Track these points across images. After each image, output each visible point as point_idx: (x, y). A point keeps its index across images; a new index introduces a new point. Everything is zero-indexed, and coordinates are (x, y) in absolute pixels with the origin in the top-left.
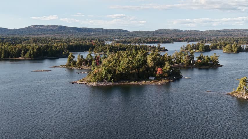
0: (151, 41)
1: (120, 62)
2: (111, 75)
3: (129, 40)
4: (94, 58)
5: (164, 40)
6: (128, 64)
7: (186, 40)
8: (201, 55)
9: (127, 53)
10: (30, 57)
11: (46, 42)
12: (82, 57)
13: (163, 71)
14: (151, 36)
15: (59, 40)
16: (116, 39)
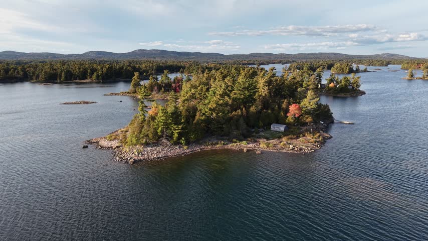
2: (180, 127)
4: (172, 80)
8: (331, 76)
9: (222, 73)
10: (98, 79)
12: (156, 79)
13: (301, 110)
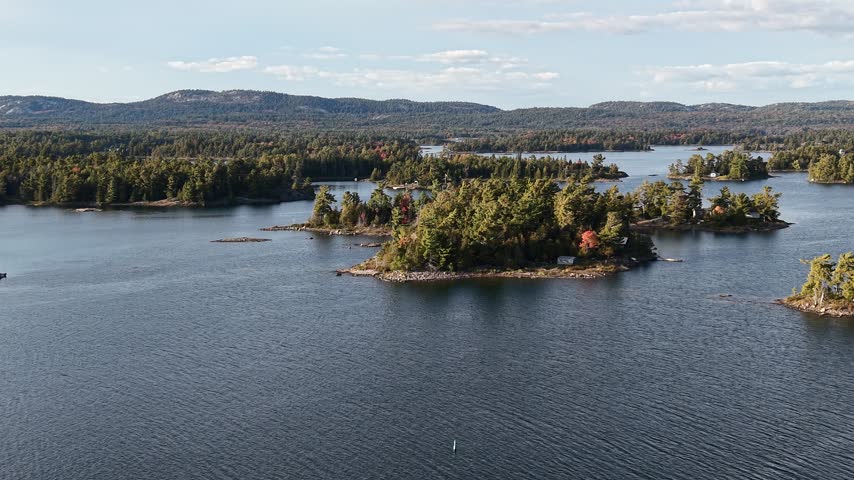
0: (575, 142)
1: (473, 212)
2: (448, 250)
3: (500, 141)
4: (393, 202)
5: (617, 141)
6: (496, 220)
7: (696, 140)
8: (722, 192)
9: (492, 187)
10: (195, 200)
11: (229, 149)
12: (356, 198)
13: (599, 239)
14: (577, 125)
15: (270, 144)
16: (455, 136)
